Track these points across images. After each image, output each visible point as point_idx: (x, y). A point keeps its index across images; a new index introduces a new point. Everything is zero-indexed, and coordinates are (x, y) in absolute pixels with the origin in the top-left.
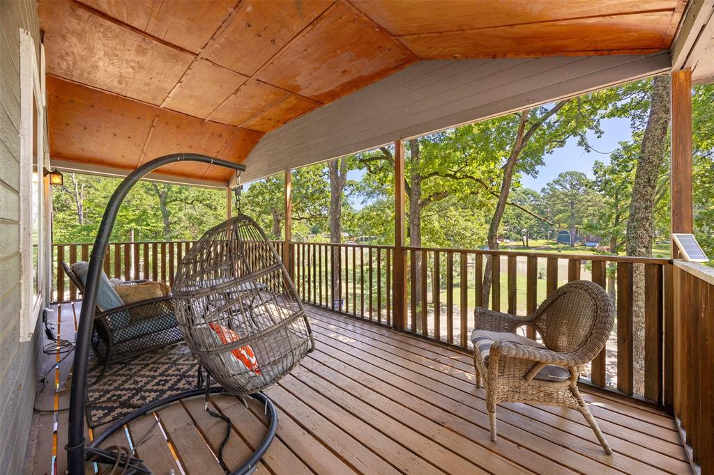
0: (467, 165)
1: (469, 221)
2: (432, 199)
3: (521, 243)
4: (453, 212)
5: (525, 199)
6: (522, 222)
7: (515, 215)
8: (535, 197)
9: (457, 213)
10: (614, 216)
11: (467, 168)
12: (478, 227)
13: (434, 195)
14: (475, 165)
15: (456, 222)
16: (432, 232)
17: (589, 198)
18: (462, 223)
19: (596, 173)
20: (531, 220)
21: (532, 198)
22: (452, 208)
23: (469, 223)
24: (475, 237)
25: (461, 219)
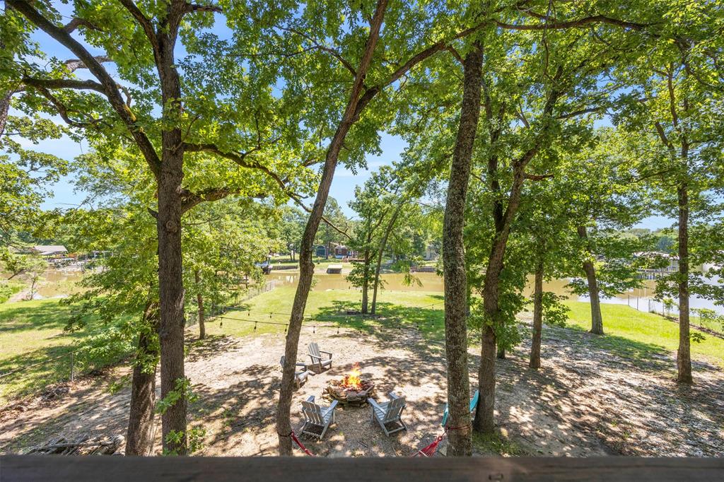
0: (259, 148)
1: (249, 233)
2: (202, 196)
3: (289, 257)
4: (228, 221)
5: (292, 216)
6: (290, 237)
7: (284, 230)
8: (300, 215)
9: (235, 223)
10: (367, 234)
11: (259, 154)
12: (259, 240)
13: (205, 192)
14: (270, 151)
15: (233, 234)
16: (201, 246)
17: (338, 219)
18: (241, 236)
19: (356, 195)
20: (297, 236)
21: (298, 216)
22: (228, 216)
23: (249, 236)
24: (255, 253)
25: (239, 231)
